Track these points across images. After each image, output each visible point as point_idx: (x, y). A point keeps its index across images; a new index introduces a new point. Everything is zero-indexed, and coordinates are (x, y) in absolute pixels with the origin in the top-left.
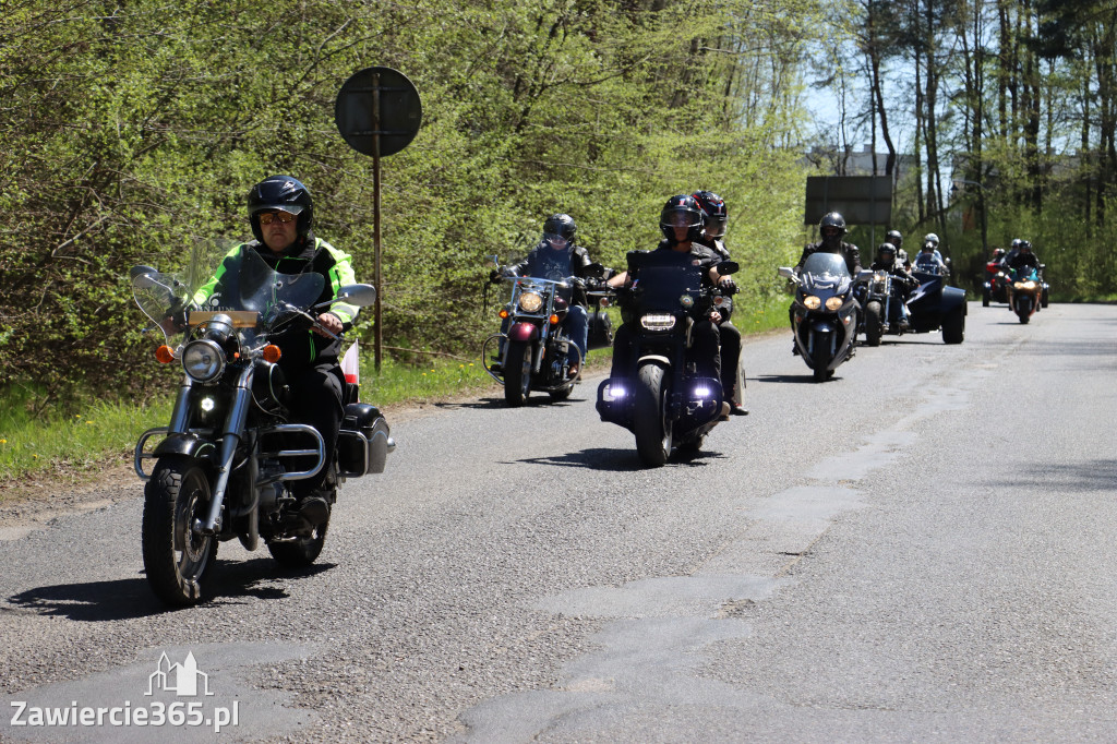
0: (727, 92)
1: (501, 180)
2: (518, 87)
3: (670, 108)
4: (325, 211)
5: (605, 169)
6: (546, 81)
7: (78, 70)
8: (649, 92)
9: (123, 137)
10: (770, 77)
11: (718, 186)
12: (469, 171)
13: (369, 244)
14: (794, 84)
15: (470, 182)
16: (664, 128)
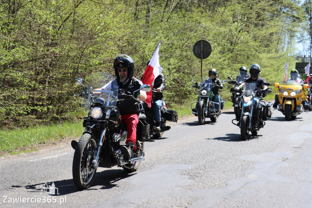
0: (278, 44)
1: (228, 64)
2: (231, 43)
3: (265, 48)
4: (190, 71)
5: (250, 61)
6: (238, 42)
7: (140, 42)
8: (261, 44)
9: (148, 55)
10: (288, 41)
11: (276, 65)
12: (221, 62)
13: (199, 78)
14: (293, 42)
15: (221, 64)
16: (264, 52)
